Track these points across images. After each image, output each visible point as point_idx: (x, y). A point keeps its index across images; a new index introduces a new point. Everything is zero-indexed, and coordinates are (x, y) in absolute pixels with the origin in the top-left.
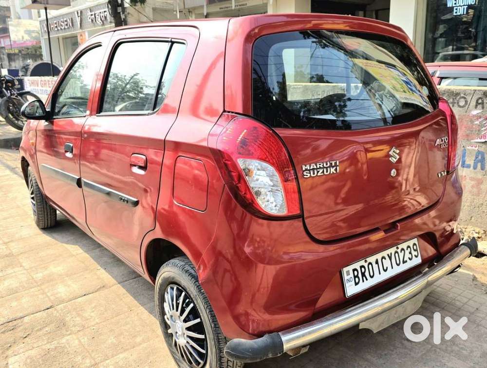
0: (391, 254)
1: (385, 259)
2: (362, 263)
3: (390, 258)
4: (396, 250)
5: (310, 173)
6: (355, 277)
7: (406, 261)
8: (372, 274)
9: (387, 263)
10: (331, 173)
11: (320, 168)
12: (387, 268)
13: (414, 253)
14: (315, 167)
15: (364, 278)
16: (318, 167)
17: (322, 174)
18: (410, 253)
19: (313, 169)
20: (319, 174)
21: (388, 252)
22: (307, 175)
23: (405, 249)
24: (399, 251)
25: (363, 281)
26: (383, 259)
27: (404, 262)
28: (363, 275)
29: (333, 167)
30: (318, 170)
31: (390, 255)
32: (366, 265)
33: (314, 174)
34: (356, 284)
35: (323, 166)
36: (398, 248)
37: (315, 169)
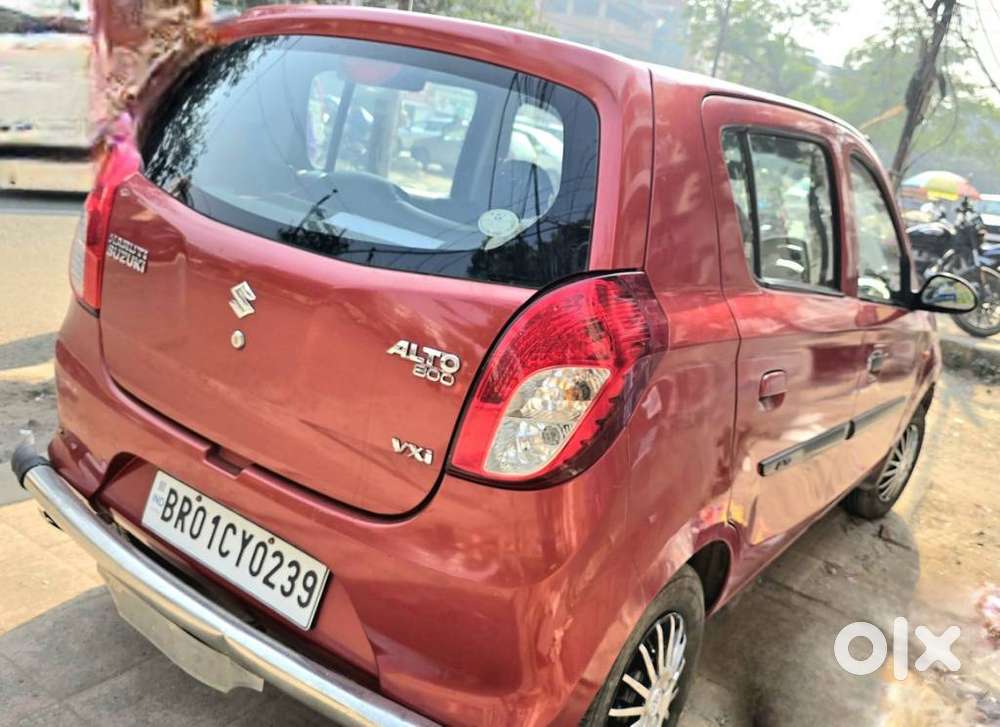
0: (251, 537)
1: (235, 533)
2: (192, 494)
3: (245, 543)
4: (266, 541)
6: (168, 505)
7: (272, 586)
8: (195, 532)
12: (228, 552)
13: (299, 590)
15: (180, 522)
18: (292, 580)
23: (287, 561)
24: (272, 549)
25: (176, 525)
26: (230, 531)
28: (182, 515)
31: (247, 537)
32: (196, 505)
34: (163, 518)
36: (272, 541)
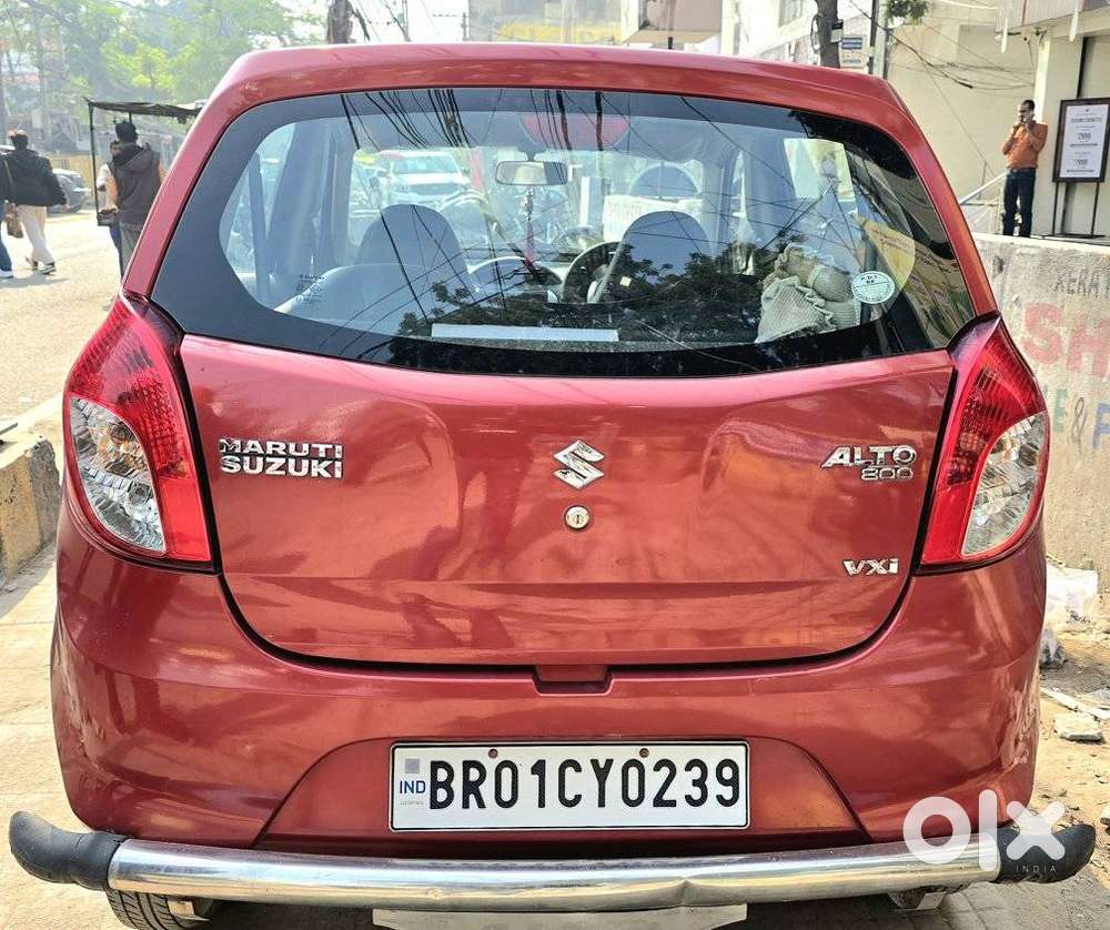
0: (609, 763)
1: (578, 771)
2: (477, 754)
3: (602, 774)
4: (636, 756)
5: (241, 463)
6: (435, 785)
7: (671, 804)
9: (582, 783)
10: (314, 474)
11: (275, 455)
12: (578, 798)
13: (716, 790)
14: (260, 451)
15: (472, 797)
16: (269, 451)
17: (283, 473)
18: (700, 783)
19: (253, 455)
20: (269, 471)
21: (601, 753)
22: (232, 468)
23: (680, 767)
24: (648, 762)
25: (466, 805)
26: (569, 770)
27: (659, 801)
28: (472, 788)
29: (321, 460)
30: (268, 460)
31: (602, 766)
32: (490, 766)
33: (252, 467)
34: (435, 805)
35: (286, 450)
36: (644, 753)
37: (260, 455)
